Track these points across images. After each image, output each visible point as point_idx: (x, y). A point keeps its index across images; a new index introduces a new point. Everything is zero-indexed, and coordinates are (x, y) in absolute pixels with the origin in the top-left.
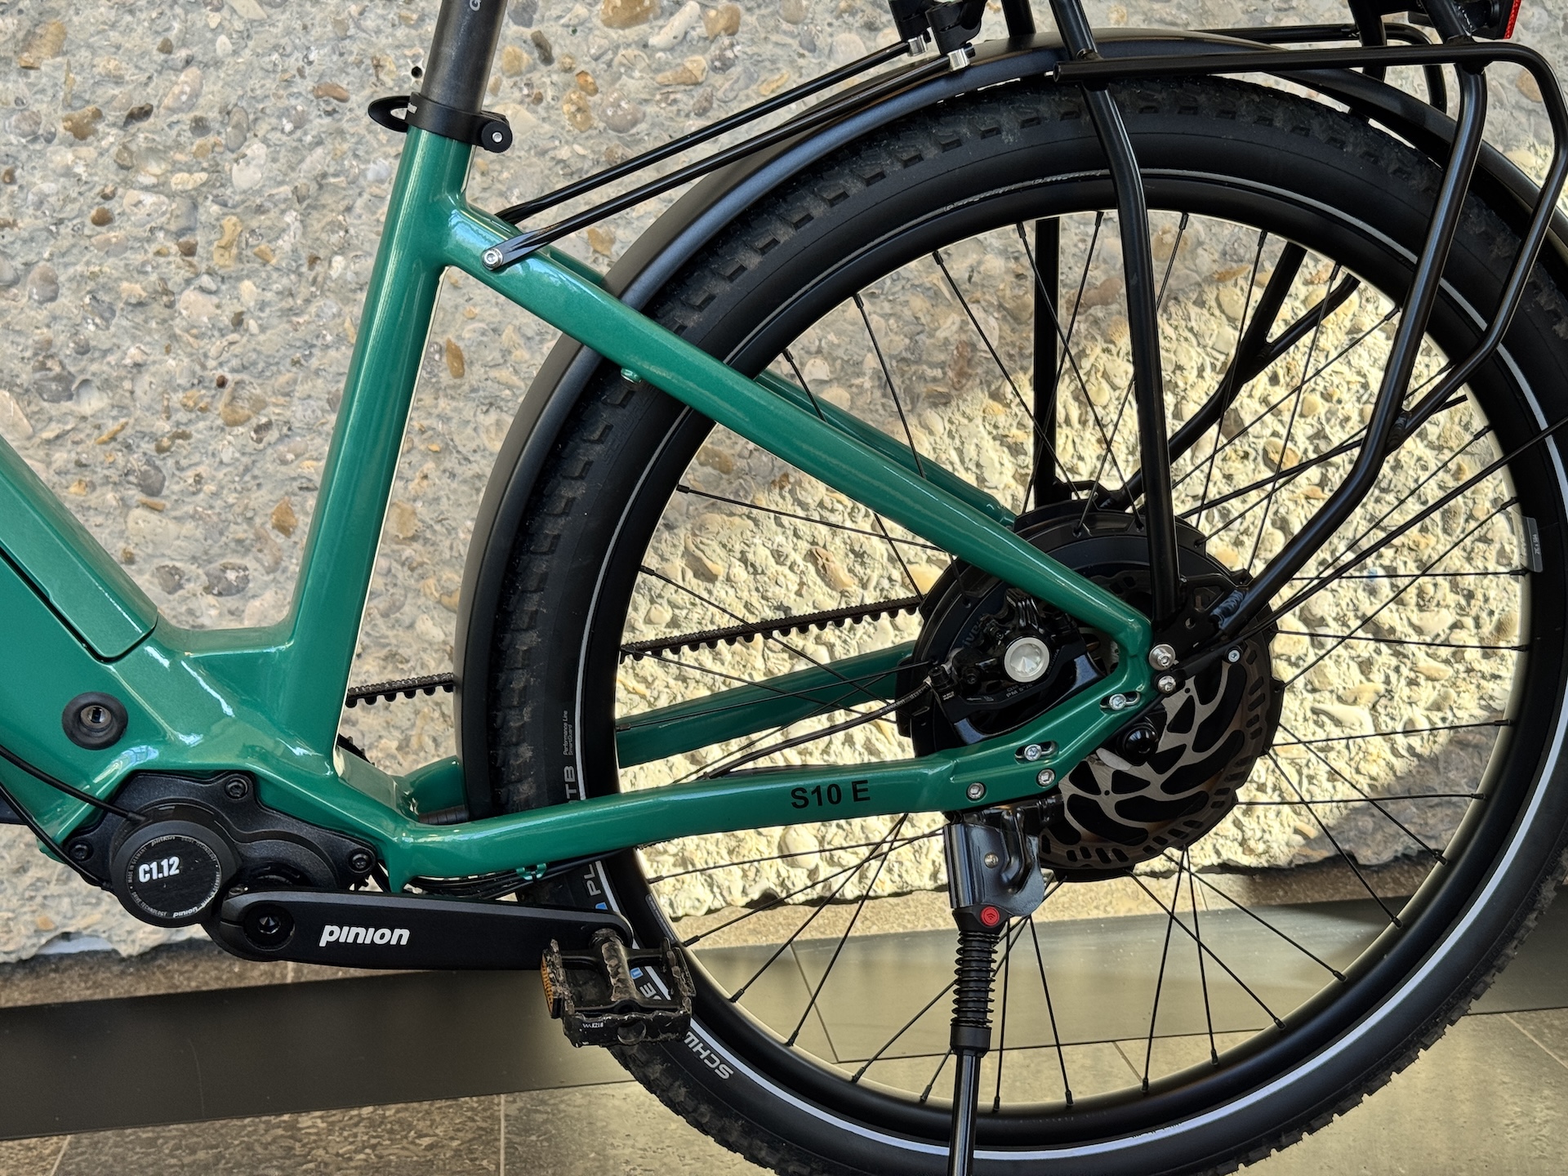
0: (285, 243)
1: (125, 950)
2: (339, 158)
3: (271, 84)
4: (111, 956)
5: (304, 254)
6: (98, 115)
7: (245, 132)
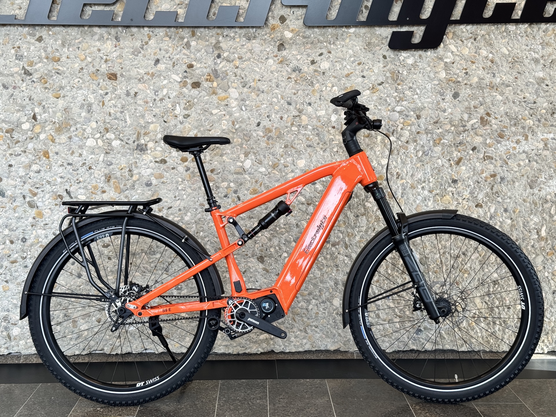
0: (193, 230)
1: (157, 352)
2: (203, 216)
3: (192, 203)
4: (154, 354)
5: (196, 232)
6: (163, 208)
7: (187, 211)
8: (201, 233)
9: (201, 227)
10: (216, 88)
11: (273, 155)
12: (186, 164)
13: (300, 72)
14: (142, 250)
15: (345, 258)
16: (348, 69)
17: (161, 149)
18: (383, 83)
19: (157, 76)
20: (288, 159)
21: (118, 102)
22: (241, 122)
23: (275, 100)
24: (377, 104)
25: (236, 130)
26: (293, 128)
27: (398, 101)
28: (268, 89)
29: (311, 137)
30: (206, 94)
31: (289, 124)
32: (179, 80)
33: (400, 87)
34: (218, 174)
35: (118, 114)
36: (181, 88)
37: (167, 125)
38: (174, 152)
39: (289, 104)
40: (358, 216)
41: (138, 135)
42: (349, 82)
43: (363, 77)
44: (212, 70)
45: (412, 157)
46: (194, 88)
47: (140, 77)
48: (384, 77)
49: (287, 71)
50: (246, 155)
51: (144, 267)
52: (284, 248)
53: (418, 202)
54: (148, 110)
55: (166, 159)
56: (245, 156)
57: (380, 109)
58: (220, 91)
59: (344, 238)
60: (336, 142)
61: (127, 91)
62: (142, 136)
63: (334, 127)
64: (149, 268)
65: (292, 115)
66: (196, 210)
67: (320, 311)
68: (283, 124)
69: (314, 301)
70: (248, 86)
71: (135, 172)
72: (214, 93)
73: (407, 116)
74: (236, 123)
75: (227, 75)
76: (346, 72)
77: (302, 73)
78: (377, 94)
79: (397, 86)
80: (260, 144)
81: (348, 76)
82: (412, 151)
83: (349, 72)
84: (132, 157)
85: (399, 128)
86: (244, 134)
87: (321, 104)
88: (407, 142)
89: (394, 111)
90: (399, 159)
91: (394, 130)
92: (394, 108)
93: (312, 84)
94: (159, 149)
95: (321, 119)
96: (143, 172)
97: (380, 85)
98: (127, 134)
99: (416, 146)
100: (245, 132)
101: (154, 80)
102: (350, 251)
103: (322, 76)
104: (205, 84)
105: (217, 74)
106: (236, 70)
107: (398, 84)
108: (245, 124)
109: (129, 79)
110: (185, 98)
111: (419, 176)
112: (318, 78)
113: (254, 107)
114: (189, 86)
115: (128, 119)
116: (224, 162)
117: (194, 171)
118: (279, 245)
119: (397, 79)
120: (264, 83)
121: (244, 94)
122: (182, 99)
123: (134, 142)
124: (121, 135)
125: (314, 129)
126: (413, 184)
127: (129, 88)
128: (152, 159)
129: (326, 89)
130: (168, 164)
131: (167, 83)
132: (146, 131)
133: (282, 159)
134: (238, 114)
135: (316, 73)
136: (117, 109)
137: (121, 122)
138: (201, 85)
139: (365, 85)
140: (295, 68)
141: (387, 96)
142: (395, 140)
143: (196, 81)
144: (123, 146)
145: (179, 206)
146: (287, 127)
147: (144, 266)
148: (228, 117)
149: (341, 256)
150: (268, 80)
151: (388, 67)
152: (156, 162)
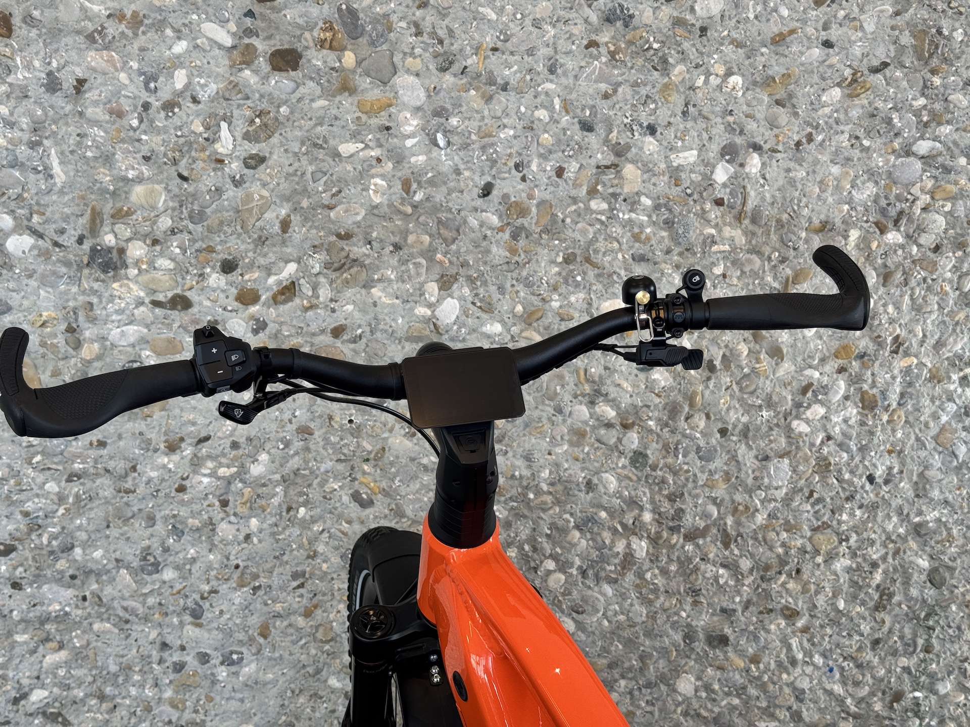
8: (302, 510)
9: (301, 494)
10: (354, 72)
11: (528, 285)
12: (254, 309)
13: (627, 26)
14: (117, 560)
15: (721, 571)
16: (781, 17)
17: (172, 266)
18: (885, 65)
19: (150, 26)
20: (573, 299)
21: (20, 110)
22: (432, 183)
23: (542, 114)
24: (861, 133)
25: (415, 207)
26: (594, 205)
27: (926, 125)
28: (523, 79)
29: (648, 230)
30: (318, 91)
31: (584, 189)
32: (228, 42)
33: (937, 81)
34: (355, 342)
35: (23, 151)
36: (237, 68)
37: (191, 189)
38: (215, 276)
39: (587, 127)
40: (767, 458)
41: (93, 220)
42: (782, 60)
43: (828, 44)
44: (339, 9)
45: (946, 294)
46: (280, 70)
47: (90, 27)
48: (892, 48)
49: (586, 21)
50: (446, 283)
51: (125, 609)
52: (547, 547)
53: (944, 419)
54: (123, 141)
55: (188, 294)
56: (440, 289)
57: (867, 150)
58: (365, 83)
59: (721, 518)
60: (722, 248)
61: (50, 74)
62: (108, 221)
63: (719, 202)
64: (141, 611)
65: (593, 162)
66: (287, 444)
67: (639, 707)
68: (563, 189)
69: (623, 683)
70: (457, 68)
71: (87, 334)
72: (347, 88)
73: (947, 170)
74: (414, 186)
75: (390, 29)
76: (774, 28)
77: (635, 28)
78: (866, 102)
79: (929, 75)
80: (488, 251)
81: (779, 40)
82: (949, 275)
83: (785, 30)
84: (75, 289)
85: (920, 204)
86: (440, 222)
87: (686, 131)
88: (937, 249)
89: (908, 153)
90: (907, 298)
91: (901, 213)
92: (911, 145)
93: (663, 66)
94: (164, 263)
95: (683, 176)
96: (115, 333)
97: (875, 70)
98: (57, 216)
99: (961, 261)
100: (443, 216)
101: (142, 40)
102: (736, 552)
103: (697, 41)
104: (317, 59)
105: (356, 27)
106: (419, 13)
107: (934, 72)
108: (444, 189)
109: (55, 32)
110: (249, 103)
111: (958, 347)
112: (686, 45)
113: (474, 137)
114: (262, 63)
115: (57, 169)
116: (375, 304)
117: (279, 332)
118: (532, 541)
119: (931, 55)
120: (511, 59)
121: (442, 94)
122: (239, 106)
123: (80, 241)
124: (36, 219)
125: (657, 207)
126: (938, 369)
127: (55, 64)
128: (142, 294)
129: (706, 82)
130: (194, 310)
131: (188, 52)
132: (118, 205)
133: (555, 297)
134: (422, 158)
135: (679, 31)
136: (17, 134)
137: (32, 177)
138: (303, 61)
139: (829, 72)
140: (613, 11)
141: (895, 108)
142: (901, 240)
143: (286, 46)
144: (45, 255)
145: (231, 435)
146: (575, 200)
147: (125, 604)
148: (390, 165)
149: (710, 567)
150: (523, 48)
151: (907, 16)
152: (156, 304)
